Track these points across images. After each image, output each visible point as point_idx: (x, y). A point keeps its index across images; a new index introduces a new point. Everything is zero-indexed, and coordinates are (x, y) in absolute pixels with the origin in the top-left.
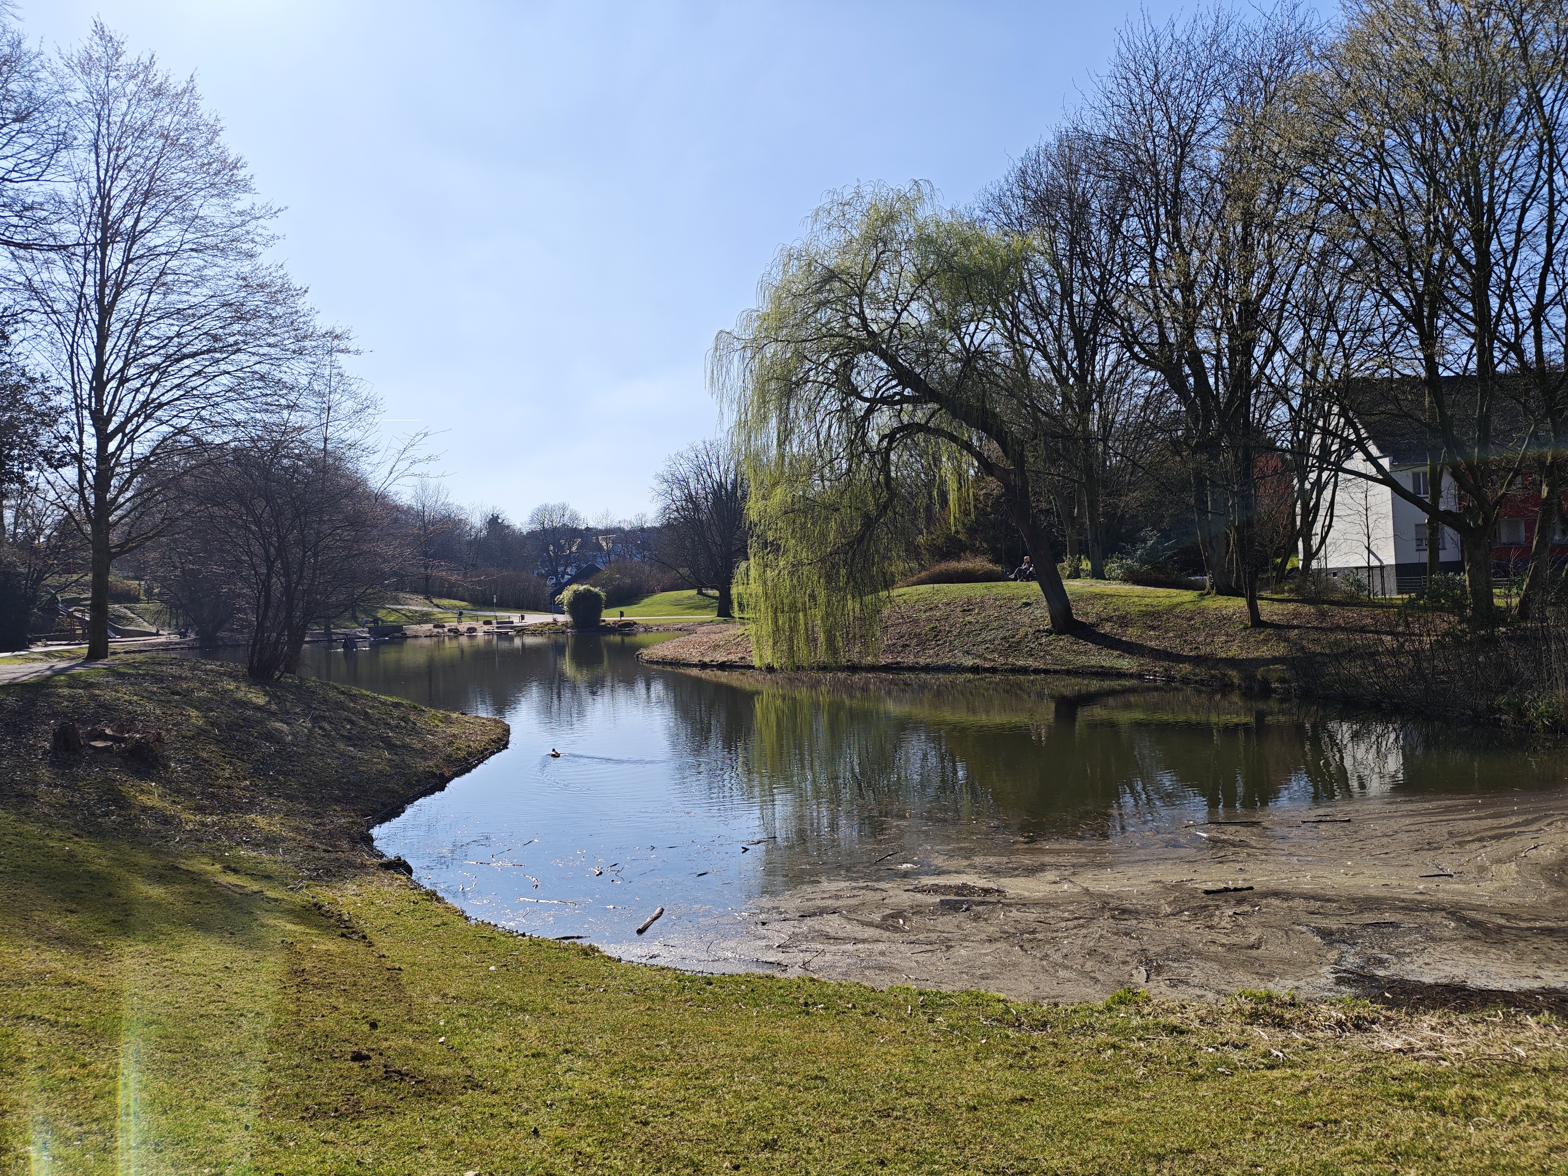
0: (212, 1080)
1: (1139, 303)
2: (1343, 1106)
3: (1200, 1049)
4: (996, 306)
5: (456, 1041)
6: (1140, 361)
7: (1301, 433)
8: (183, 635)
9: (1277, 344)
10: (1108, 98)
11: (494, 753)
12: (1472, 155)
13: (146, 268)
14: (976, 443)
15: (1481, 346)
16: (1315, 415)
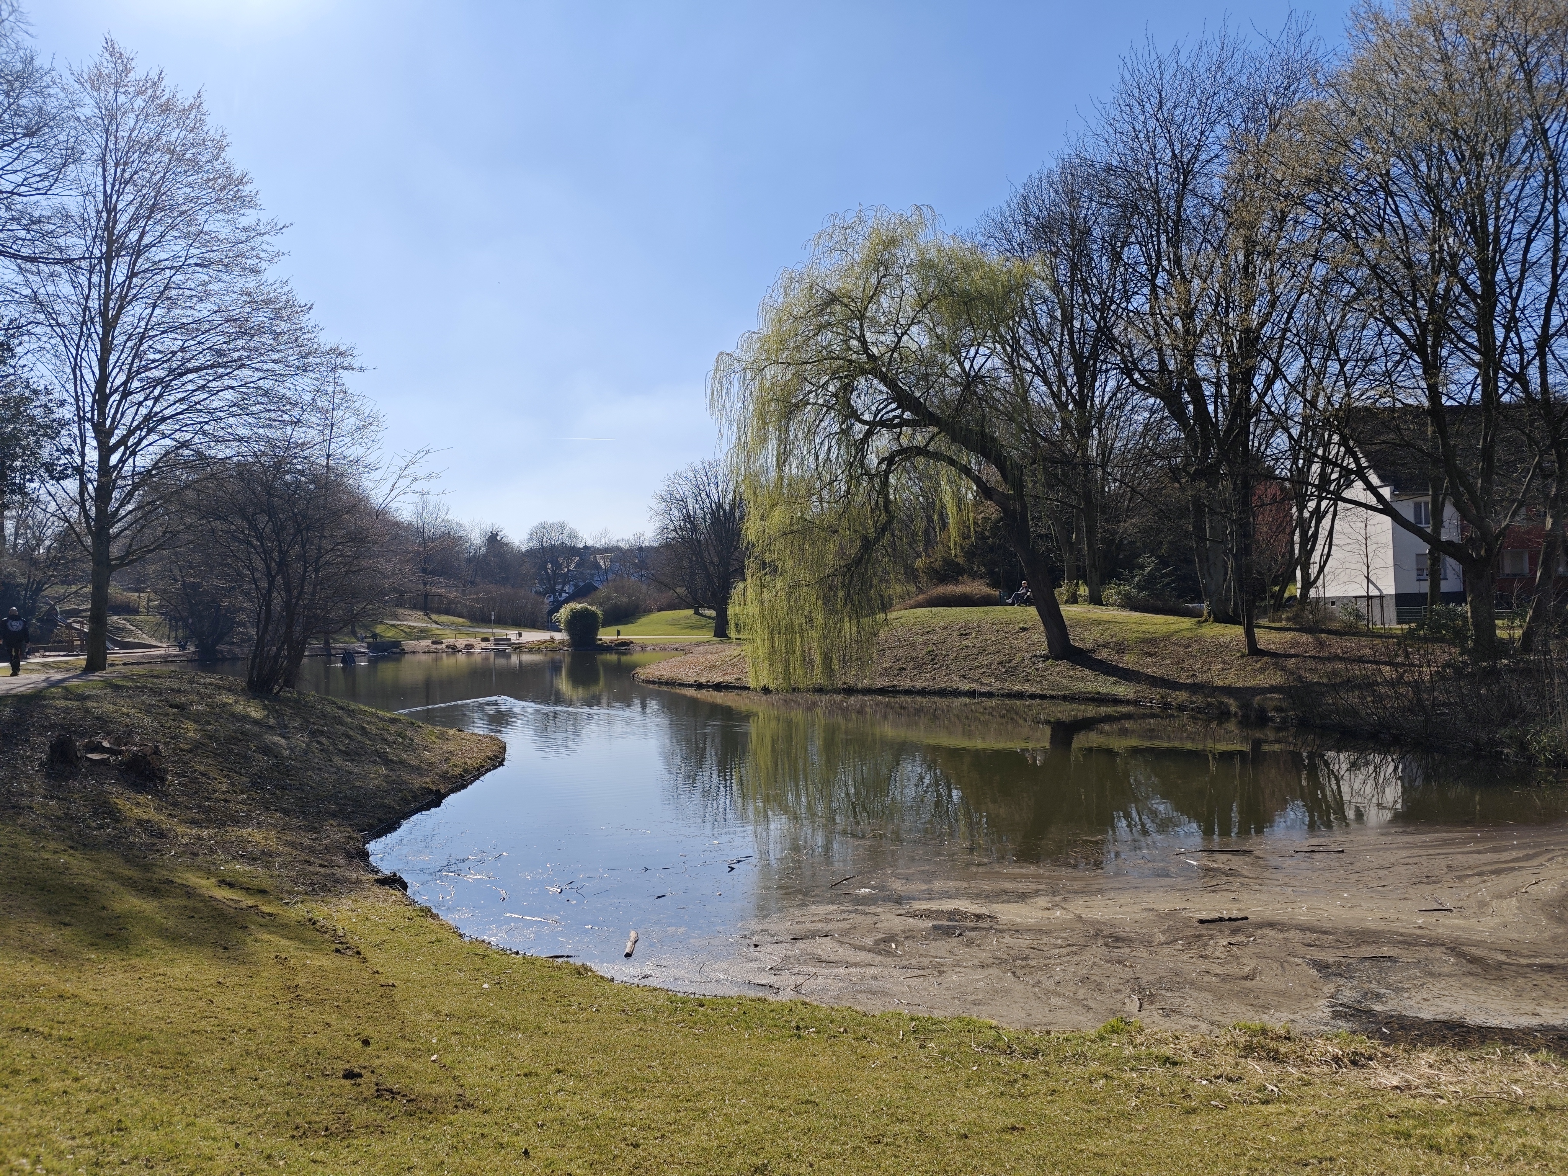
0: (203, 1097)
1: (1140, 330)
2: (1339, 1143)
3: (1193, 1081)
4: (996, 330)
5: (448, 1059)
6: (1140, 387)
7: (1301, 461)
8: (183, 647)
9: (1278, 373)
10: (1111, 125)
11: (490, 770)
12: (1478, 184)
13: (150, 282)
14: (975, 467)
15: (1485, 376)
16: (1314, 444)
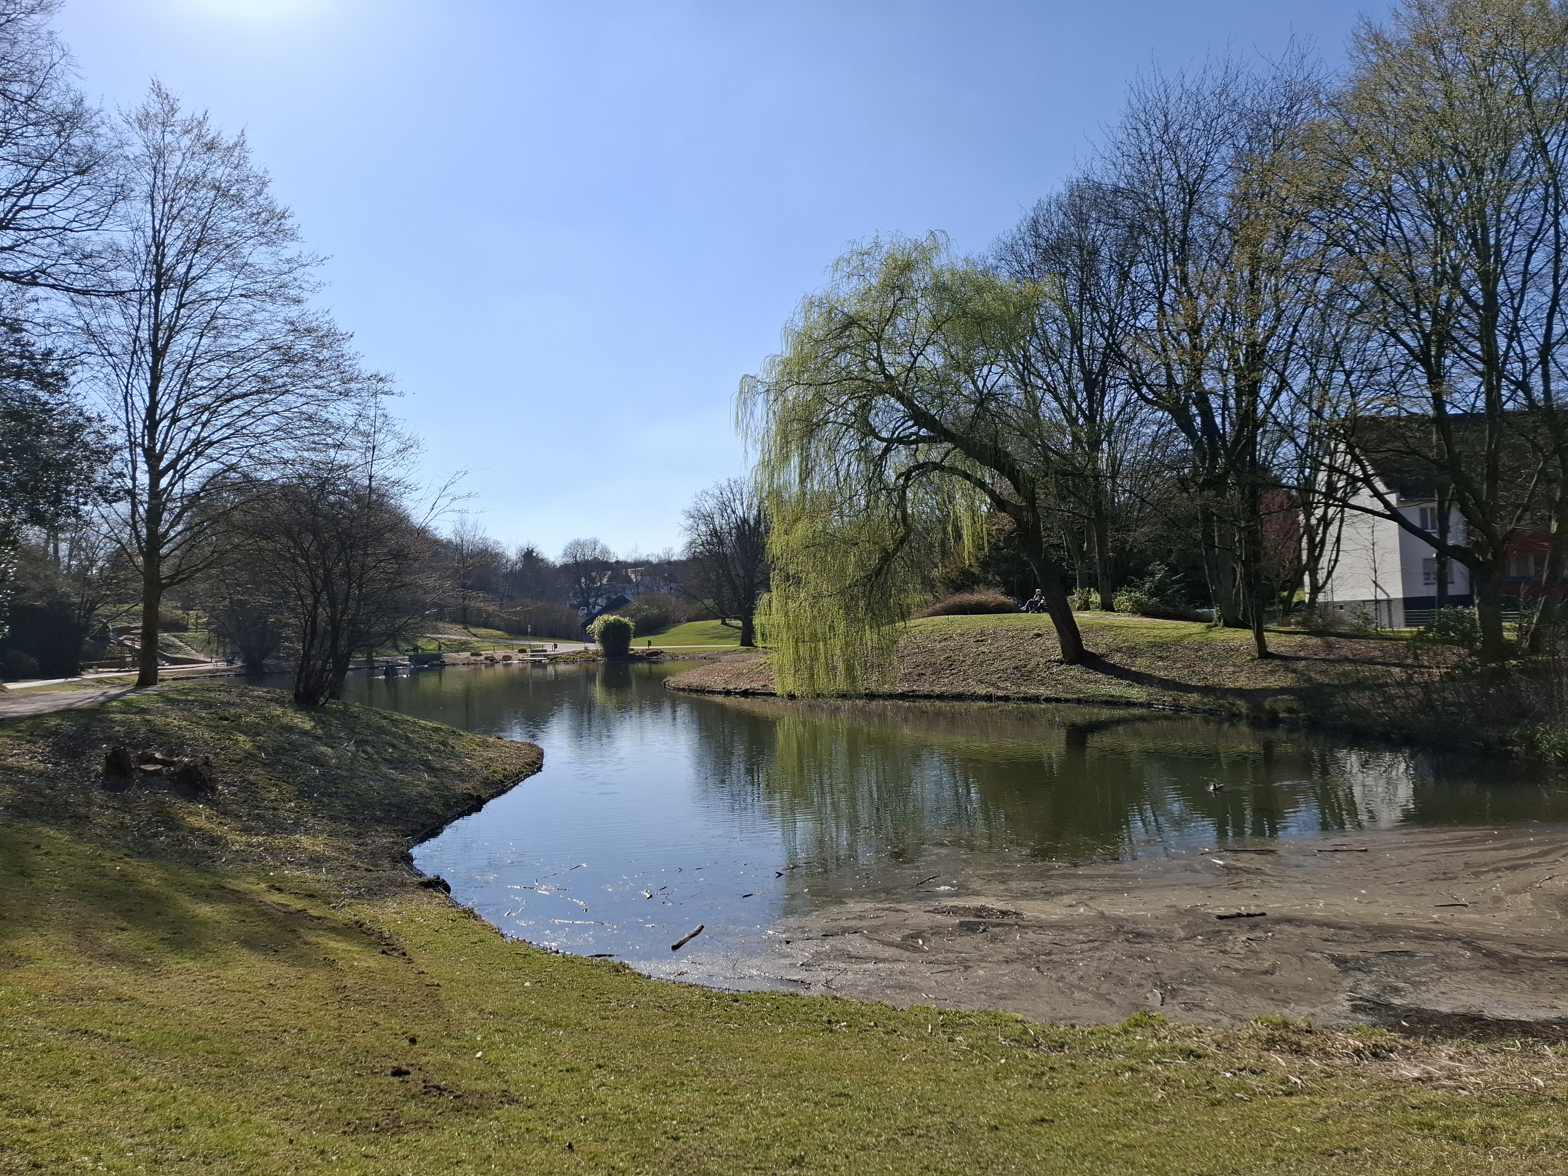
0: (257, 1095)
1: (1148, 346)
2: (1363, 1134)
3: (1218, 1073)
4: (1008, 349)
5: (493, 1056)
6: (1148, 401)
7: (1308, 470)
8: (230, 662)
9: (1283, 384)
10: (1119, 148)
11: (528, 776)
12: (1479, 199)
13: (197, 313)
14: (988, 480)
15: (1489, 383)
16: (1320, 453)
